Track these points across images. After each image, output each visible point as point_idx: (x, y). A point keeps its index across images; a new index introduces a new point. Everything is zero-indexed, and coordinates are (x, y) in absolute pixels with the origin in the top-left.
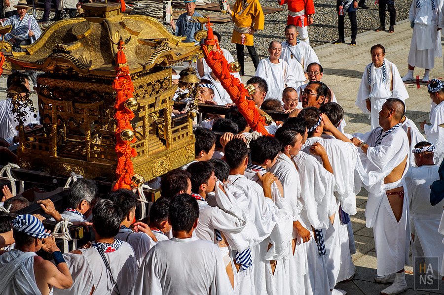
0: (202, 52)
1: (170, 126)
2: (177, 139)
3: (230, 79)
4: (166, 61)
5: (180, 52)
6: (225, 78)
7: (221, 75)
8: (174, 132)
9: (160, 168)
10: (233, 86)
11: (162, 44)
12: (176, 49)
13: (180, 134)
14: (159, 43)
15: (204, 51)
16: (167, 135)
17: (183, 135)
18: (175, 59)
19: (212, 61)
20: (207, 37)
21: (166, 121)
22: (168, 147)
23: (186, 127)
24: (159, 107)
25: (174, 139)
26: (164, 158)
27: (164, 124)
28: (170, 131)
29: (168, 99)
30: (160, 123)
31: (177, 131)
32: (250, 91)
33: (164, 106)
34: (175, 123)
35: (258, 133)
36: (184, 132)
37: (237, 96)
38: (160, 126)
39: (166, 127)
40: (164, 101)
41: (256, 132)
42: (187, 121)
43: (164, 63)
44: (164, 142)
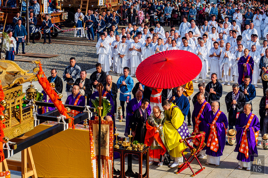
0: (37, 78)
1: (21, 113)
2: (25, 119)
3: (50, 90)
4: (20, 82)
5: (26, 78)
6: (48, 90)
7: (46, 89)
8: (23, 116)
9: (16, 133)
10: (52, 94)
11: (18, 74)
12: (24, 76)
13: (26, 116)
14: (16, 73)
15: (38, 77)
16: (20, 117)
17: (28, 117)
18: (24, 81)
19: (41, 82)
20: (39, 71)
21: (20, 110)
22: (21, 123)
23: (29, 113)
24: (16, 104)
25: (24, 119)
26: (19, 128)
27: (19, 112)
28: (22, 115)
29: (20, 100)
30: (17, 111)
31: (25, 115)
32: (60, 96)
33: (19, 103)
34: (24, 111)
35: (64, 116)
36: (28, 115)
37: (54, 99)
38: (17, 113)
39: (20, 113)
40: (18, 101)
41: (63, 115)
42: (30, 110)
43: (19, 83)
44: (19, 120)
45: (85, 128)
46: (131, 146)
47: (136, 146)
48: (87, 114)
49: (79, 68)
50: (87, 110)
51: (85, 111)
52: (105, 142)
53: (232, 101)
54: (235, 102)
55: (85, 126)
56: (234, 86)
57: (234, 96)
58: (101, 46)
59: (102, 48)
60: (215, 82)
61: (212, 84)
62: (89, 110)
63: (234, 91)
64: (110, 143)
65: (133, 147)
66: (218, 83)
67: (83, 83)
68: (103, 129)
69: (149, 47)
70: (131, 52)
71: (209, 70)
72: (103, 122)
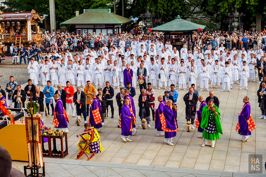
35: (7, 116)
45: (22, 123)
46: (55, 133)
47: (58, 133)
48: (23, 113)
49: (16, 83)
50: (23, 111)
51: (21, 111)
52: (36, 131)
53: (121, 98)
54: (122, 99)
55: (22, 121)
56: (121, 89)
57: (121, 95)
58: (31, 68)
59: (32, 69)
60: (109, 87)
61: (107, 89)
62: (24, 110)
63: (121, 92)
64: (39, 132)
65: (56, 134)
66: (110, 87)
67: (20, 93)
68: (34, 123)
69: (63, 66)
70: (51, 70)
71: (105, 79)
72: (34, 118)
